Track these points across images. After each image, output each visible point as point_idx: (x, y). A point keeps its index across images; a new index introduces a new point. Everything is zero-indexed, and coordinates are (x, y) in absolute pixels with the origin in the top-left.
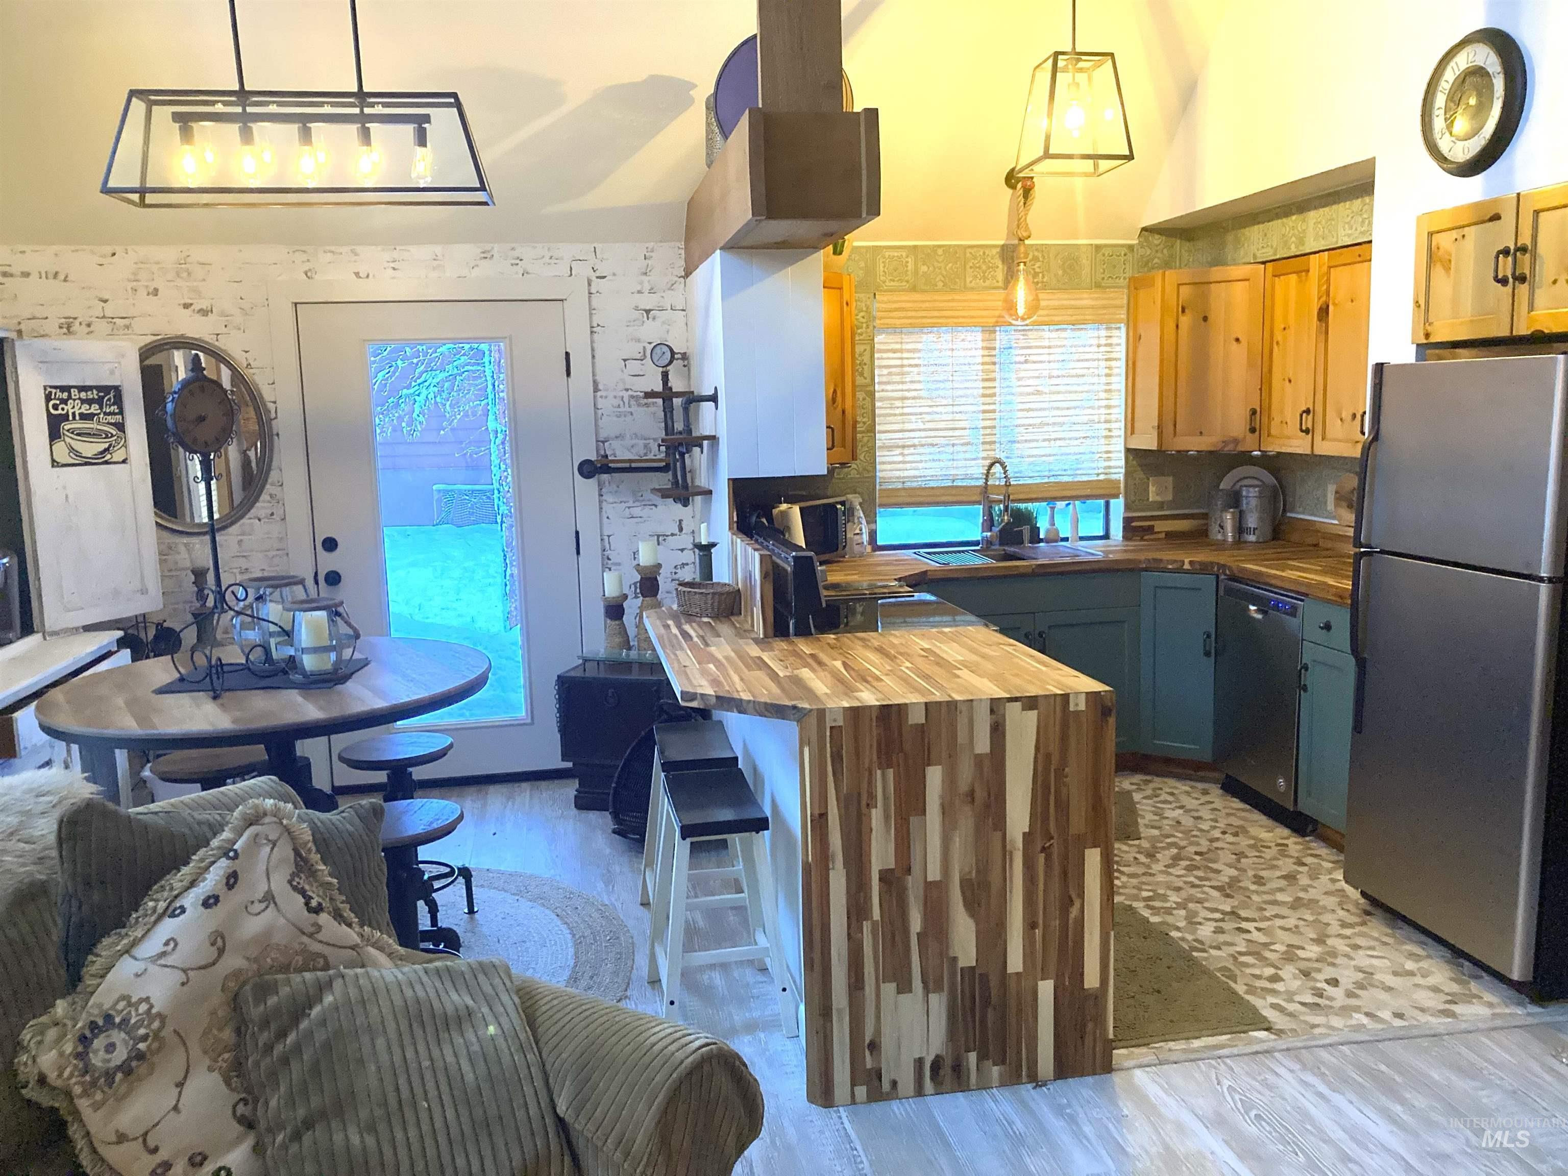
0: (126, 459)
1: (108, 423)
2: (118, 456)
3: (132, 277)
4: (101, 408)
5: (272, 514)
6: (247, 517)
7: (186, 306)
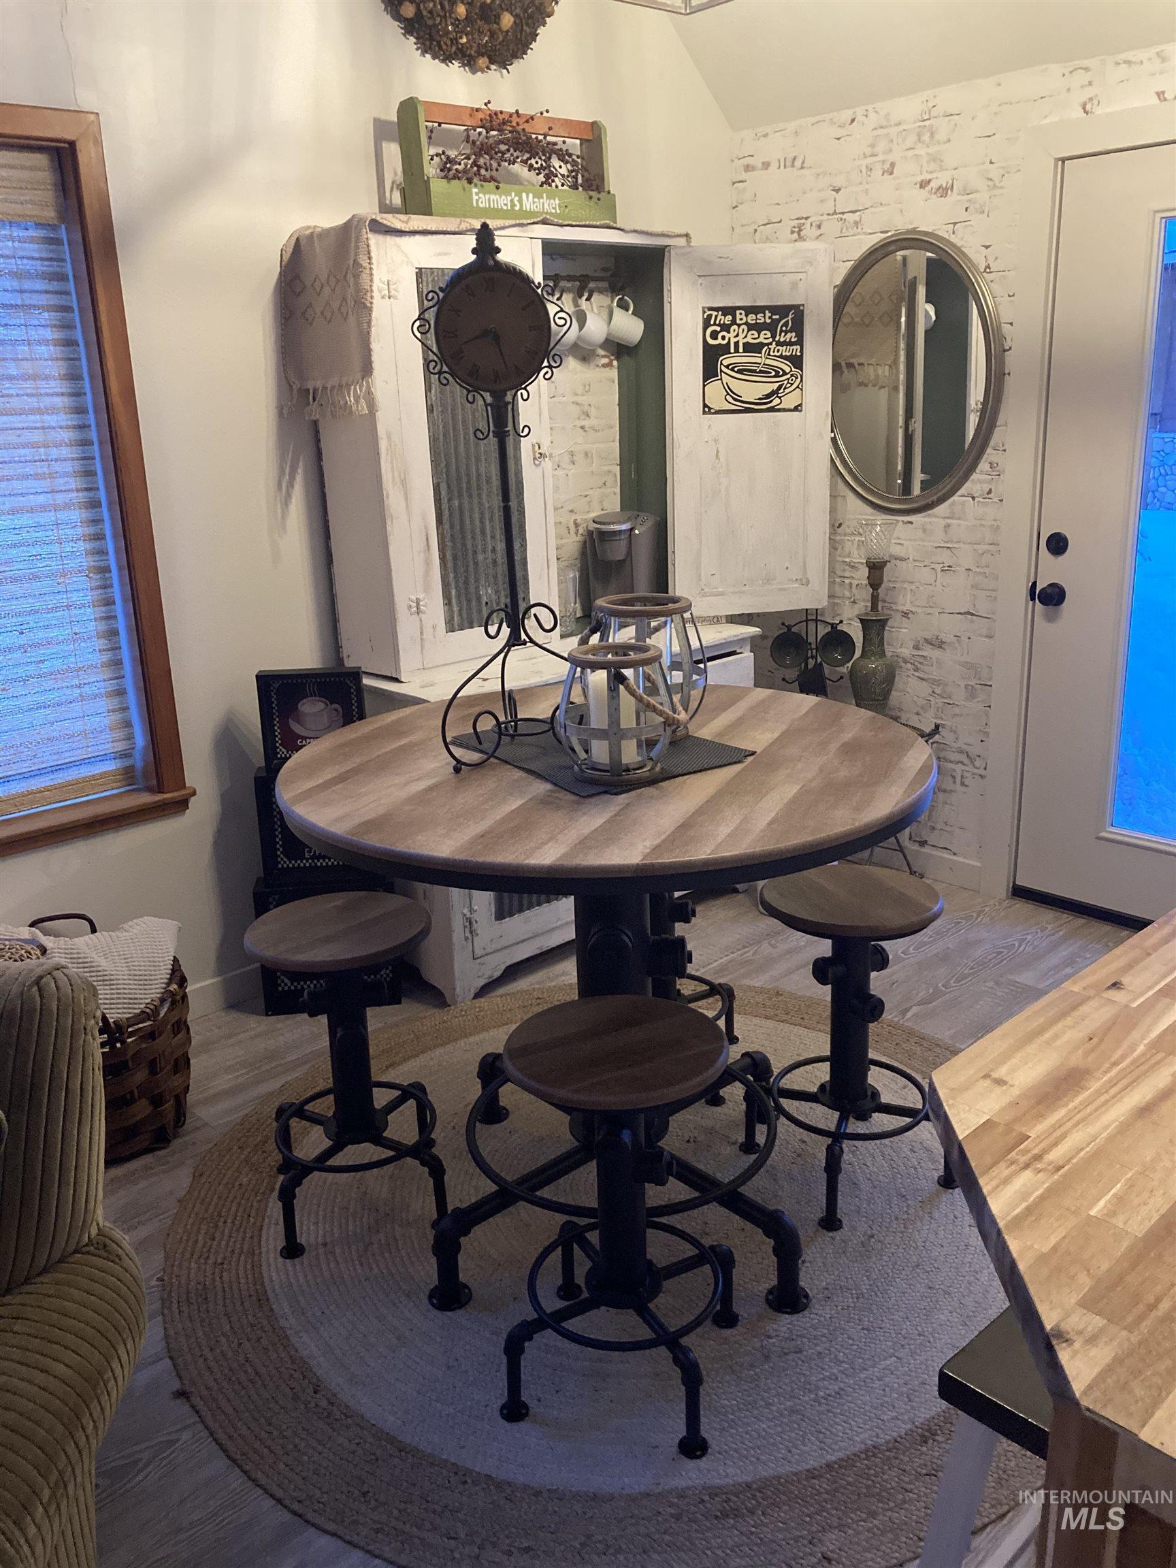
0: (800, 405)
1: (781, 357)
2: (789, 401)
3: (868, 151)
4: (773, 337)
5: (990, 492)
6: (959, 493)
7: (923, 184)
